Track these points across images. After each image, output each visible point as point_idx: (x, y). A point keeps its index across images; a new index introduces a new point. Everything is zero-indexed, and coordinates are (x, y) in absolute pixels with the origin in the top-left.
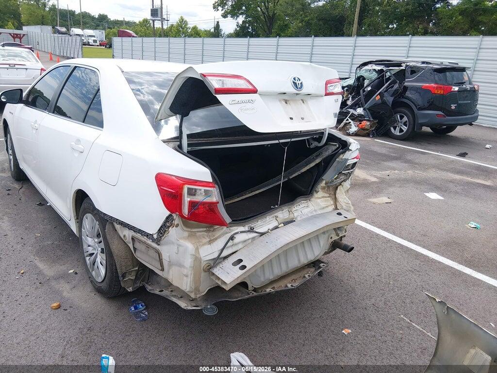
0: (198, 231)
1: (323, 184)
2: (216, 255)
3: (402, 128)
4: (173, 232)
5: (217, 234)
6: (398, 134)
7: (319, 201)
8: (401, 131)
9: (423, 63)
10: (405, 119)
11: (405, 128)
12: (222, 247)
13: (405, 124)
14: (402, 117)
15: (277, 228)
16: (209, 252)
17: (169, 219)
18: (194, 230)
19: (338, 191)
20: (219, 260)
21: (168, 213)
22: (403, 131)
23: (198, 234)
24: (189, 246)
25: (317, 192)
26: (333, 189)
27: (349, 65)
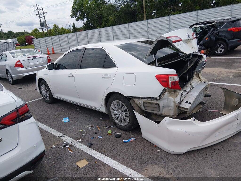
0: (172, 93)
1: (195, 73)
2: (179, 101)
3: (221, 50)
4: (166, 94)
5: (177, 93)
6: (219, 53)
7: (196, 79)
8: (221, 51)
9: (224, 19)
10: (222, 45)
11: (223, 50)
12: (180, 98)
13: (222, 48)
14: (220, 45)
15: (191, 90)
16: (177, 100)
17: (164, 90)
18: (171, 93)
19: (200, 75)
20: (181, 102)
21: (164, 88)
22: (222, 51)
23: (172, 94)
24: (172, 98)
25: (194, 76)
26: (198, 74)
27: (168, 29)
